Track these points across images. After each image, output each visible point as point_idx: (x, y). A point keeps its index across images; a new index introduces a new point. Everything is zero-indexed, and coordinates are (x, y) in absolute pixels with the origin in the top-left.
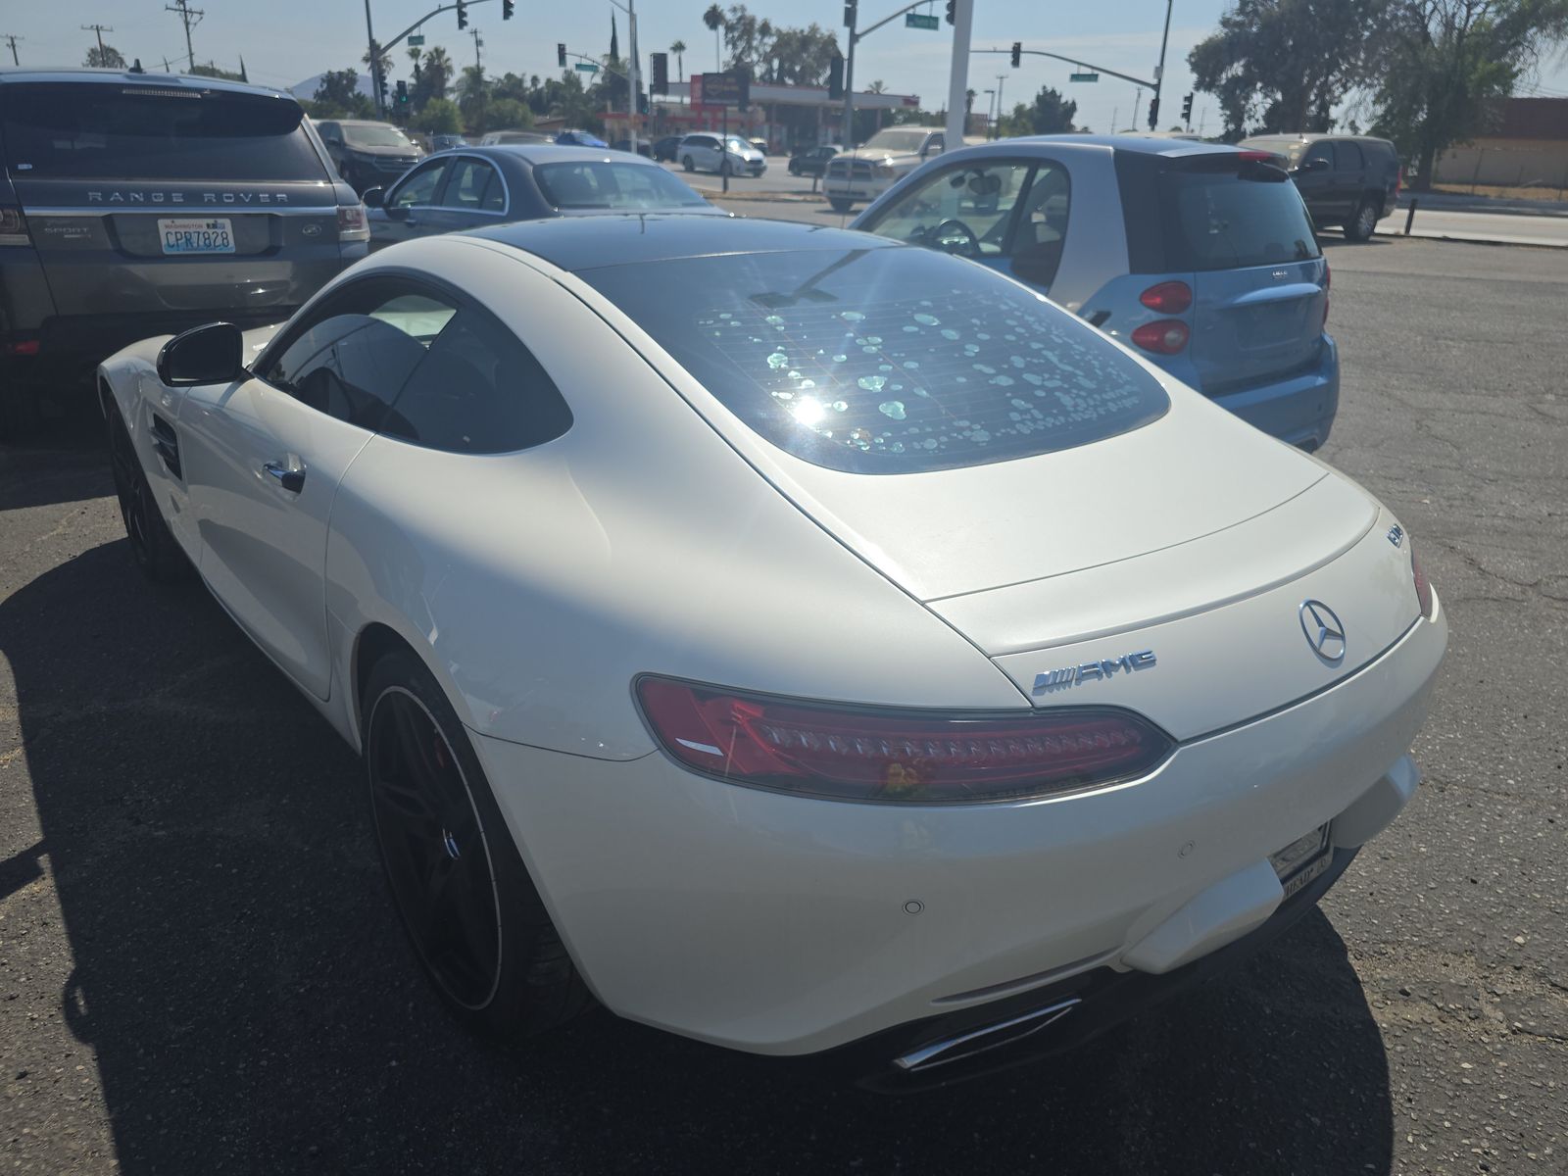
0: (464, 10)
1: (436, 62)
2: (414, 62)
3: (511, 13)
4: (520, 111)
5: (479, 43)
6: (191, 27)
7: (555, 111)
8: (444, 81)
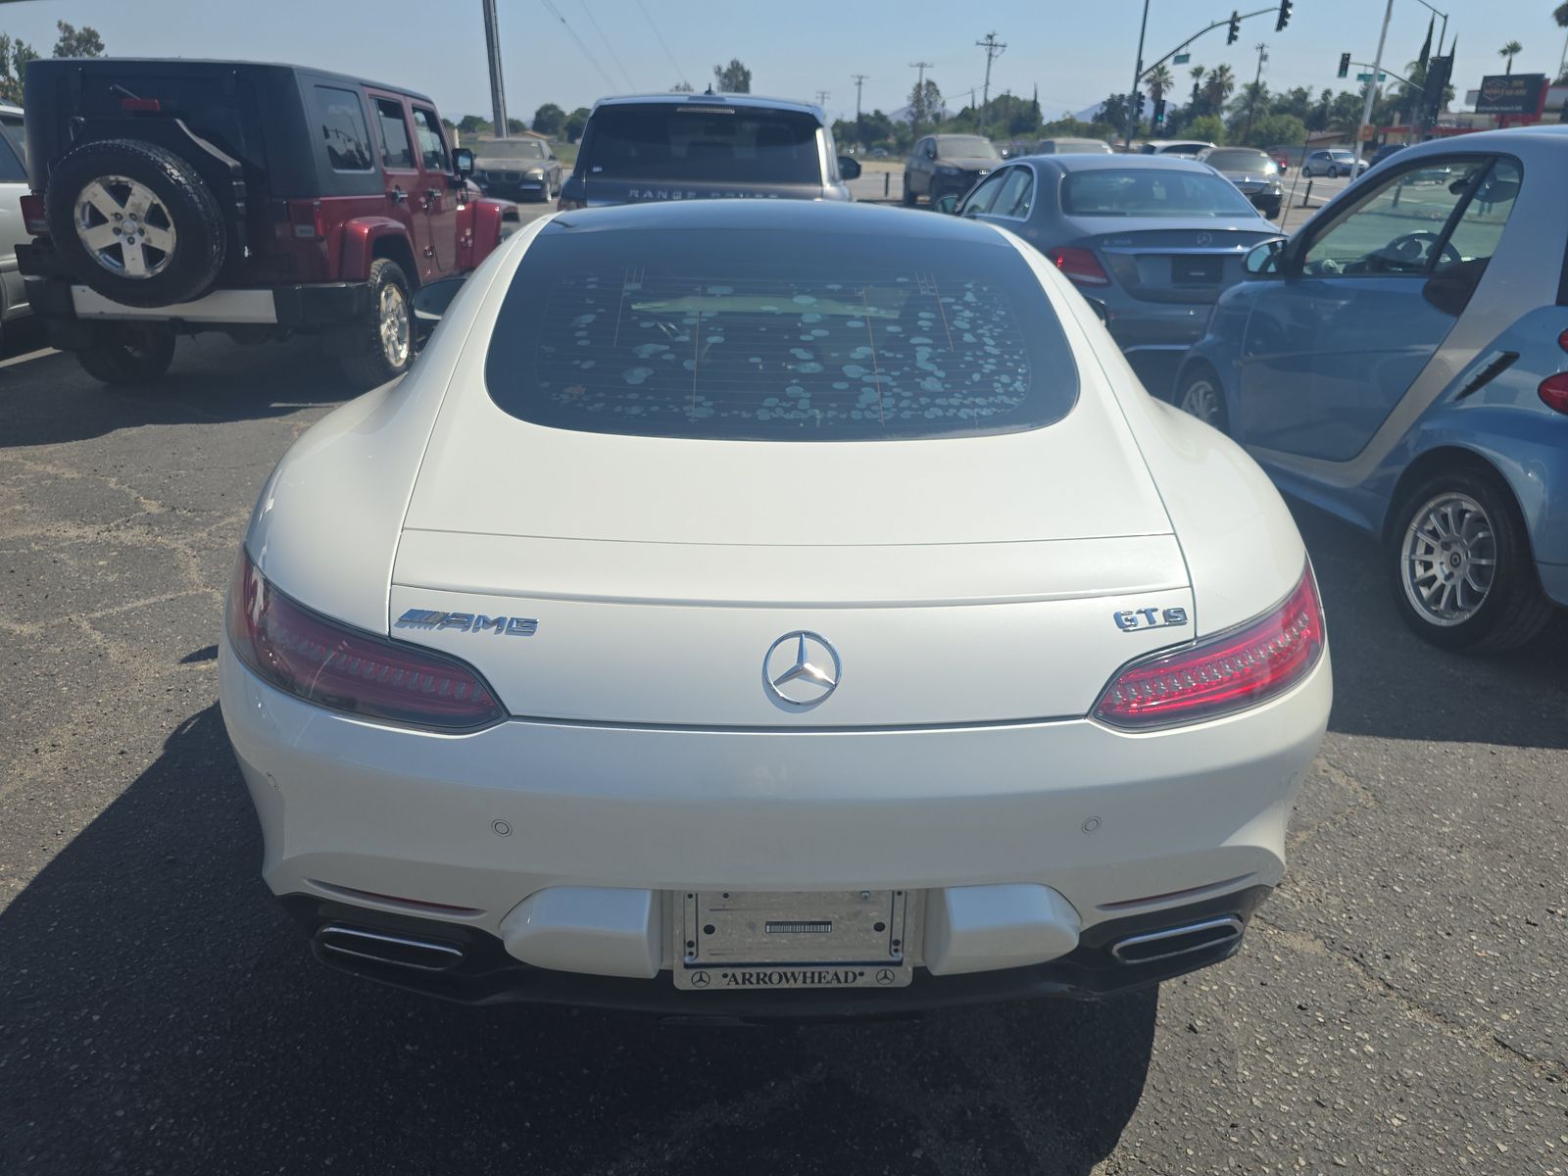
0: (1237, 24)
1: (1218, 81)
2: (1194, 81)
3: (1285, 24)
4: (1293, 127)
5: (1264, 58)
6: (993, 59)
7: (1332, 126)
8: (1221, 98)
